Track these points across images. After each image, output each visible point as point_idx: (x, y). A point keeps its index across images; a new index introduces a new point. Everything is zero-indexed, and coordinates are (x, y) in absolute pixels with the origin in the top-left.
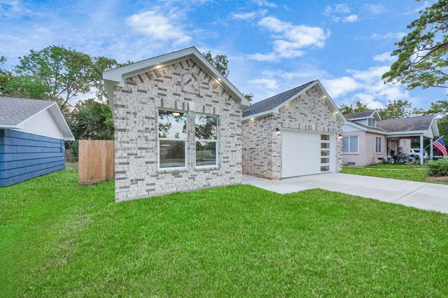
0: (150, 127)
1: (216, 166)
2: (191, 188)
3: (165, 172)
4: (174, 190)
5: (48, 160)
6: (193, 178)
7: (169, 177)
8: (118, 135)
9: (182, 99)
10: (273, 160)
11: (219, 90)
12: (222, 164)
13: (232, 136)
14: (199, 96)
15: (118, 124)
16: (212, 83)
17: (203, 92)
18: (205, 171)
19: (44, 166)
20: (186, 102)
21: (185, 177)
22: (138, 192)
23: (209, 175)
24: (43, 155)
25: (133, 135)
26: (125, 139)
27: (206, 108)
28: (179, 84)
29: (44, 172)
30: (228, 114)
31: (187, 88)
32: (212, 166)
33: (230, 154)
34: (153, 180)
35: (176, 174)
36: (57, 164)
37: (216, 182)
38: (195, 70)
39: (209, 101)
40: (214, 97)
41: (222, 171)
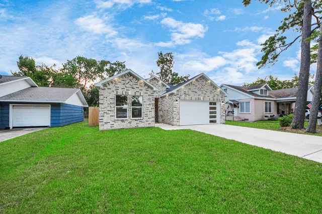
0: (112, 102)
1: (142, 118)
2: (129, 127)
3: (118, 120)
4: (122, 127)
5: (76, 116)
6: (130, 123)
7: (120, 122)
8: (100, 105)
9: (125, 90)
10: (174, 116)
11: (143, 85)
12: (144, 117)
13: (150, 105)
14: (133, 88)
15: (100, 101)
16: (139, 82)
17: (135, 86)
18: (136, 120)
19: (74, 119)
20: (127, 91)
21: (126, 122)
22: (107, 127)
23: (138, 122)
24: (74, 114)
25: (106, 105)
26: (103, 107)
27: (136, 93)
28: (124, 84)
29: (75, 122)
30: (147, 95)
31: (127, 86)
32: (140, 118)
33: (148, 113)
34: (113, 123)
35: (122, 121)
36: (80, 118)
37: (141, 125)
38: (131, 78)
39: (138, 90)
40: (140, 88)
41: (144, 120)
